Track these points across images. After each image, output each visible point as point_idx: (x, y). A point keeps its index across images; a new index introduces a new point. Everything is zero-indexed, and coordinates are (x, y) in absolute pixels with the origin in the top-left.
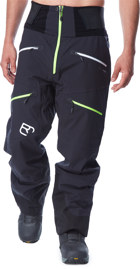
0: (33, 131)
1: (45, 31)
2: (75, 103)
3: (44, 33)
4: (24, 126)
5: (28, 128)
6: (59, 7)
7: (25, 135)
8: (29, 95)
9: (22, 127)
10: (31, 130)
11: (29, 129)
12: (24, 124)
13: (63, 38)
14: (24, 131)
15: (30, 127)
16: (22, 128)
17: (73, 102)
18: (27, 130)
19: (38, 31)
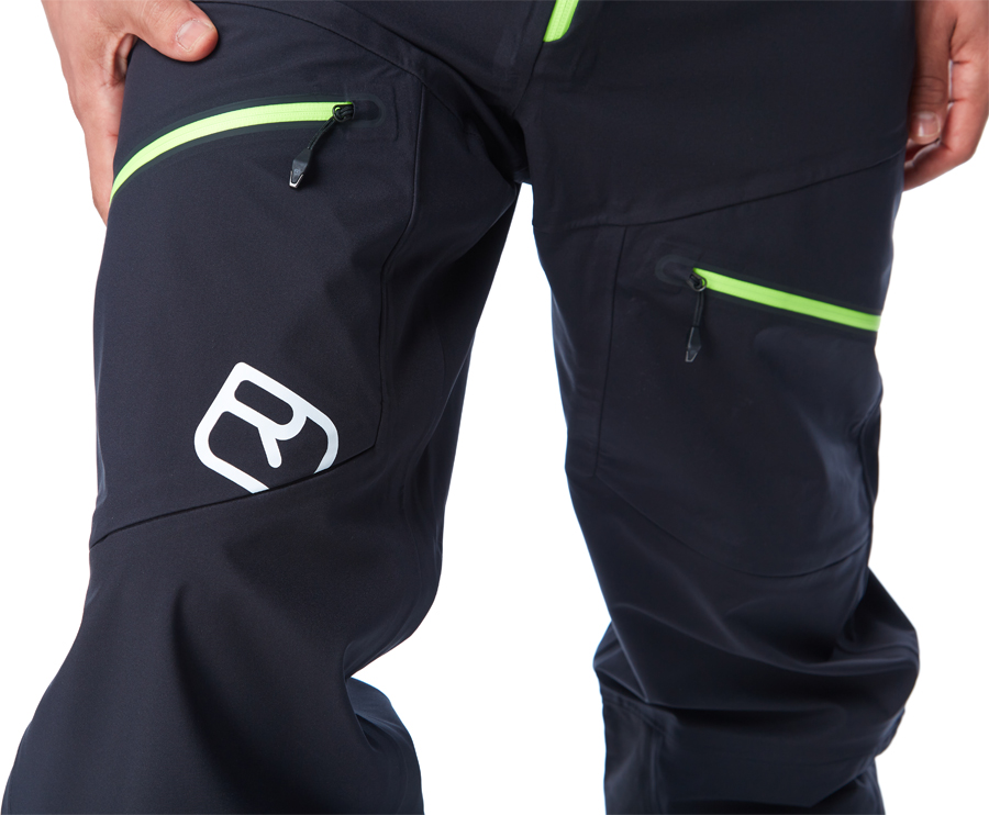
2: (717, 282)
4: (247, 393)
5: (281, 413)
7: (253, 485)
8: (321, 111)
9: (225, 401)
11: (291, 430)
12: (242, 372)
14: (236, 440)
15: (303, 410)
17: (699, 281)
18: (272, 436)
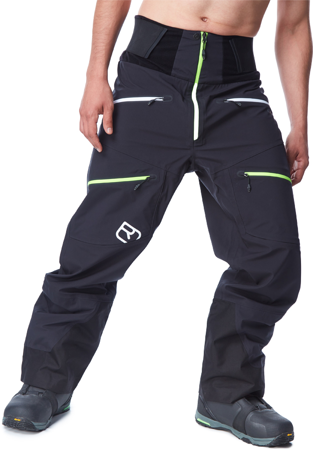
0: (139, 237)
1: (173, 72)
3: (170, 75)
6: (202, 33)
10: (136, 234)
13: (202, 85)
16: (122, 230)
19: (159, 70)
